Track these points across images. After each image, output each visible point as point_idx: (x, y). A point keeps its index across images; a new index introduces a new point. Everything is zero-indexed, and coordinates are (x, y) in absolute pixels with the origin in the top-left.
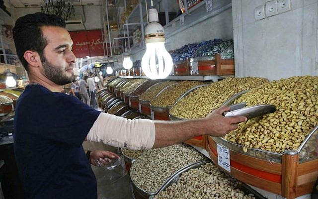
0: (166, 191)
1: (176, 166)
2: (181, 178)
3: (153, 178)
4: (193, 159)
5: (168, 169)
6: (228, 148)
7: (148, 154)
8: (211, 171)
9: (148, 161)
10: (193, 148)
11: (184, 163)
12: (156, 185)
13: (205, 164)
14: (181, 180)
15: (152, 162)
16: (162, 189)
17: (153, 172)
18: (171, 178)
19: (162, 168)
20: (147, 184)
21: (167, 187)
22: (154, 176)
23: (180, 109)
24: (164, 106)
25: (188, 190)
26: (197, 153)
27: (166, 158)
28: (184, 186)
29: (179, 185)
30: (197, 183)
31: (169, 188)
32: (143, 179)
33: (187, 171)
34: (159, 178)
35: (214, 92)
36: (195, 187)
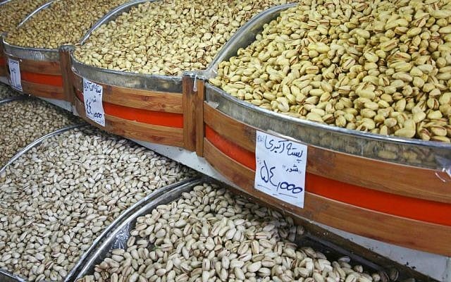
0: (97, 275)
1: (113, 201)
2: (135, 233)
3: (47, 241)
4: (157, 178)
5: (90, 211)
6: (303, 140)
7: (18, 172)
8: (213, 207)
9: (21, 191)
10: (147, 150)
11: (133, 191)
12: (61, 259)
13: (192, 189)
14: (138, 237)
15: (36, 194)
16: (84, 271)
17: (42, 221)
18: (105, 236)
19: (69, 209)
20: (33, 259)
21: (98, 261)
22: (49, 233)
23: (105, 50)
24: (52, 46)
25: (170, 266)
26: (164, 162)
27: (77, 181)
28: (153, 254)
29: (135, 254)
30: (191, 243)
31: (104, 264)
32: (13, 245)
33: (149, 211)
34: (67, 239)
35: (193, 10)
36: (186, 254)
